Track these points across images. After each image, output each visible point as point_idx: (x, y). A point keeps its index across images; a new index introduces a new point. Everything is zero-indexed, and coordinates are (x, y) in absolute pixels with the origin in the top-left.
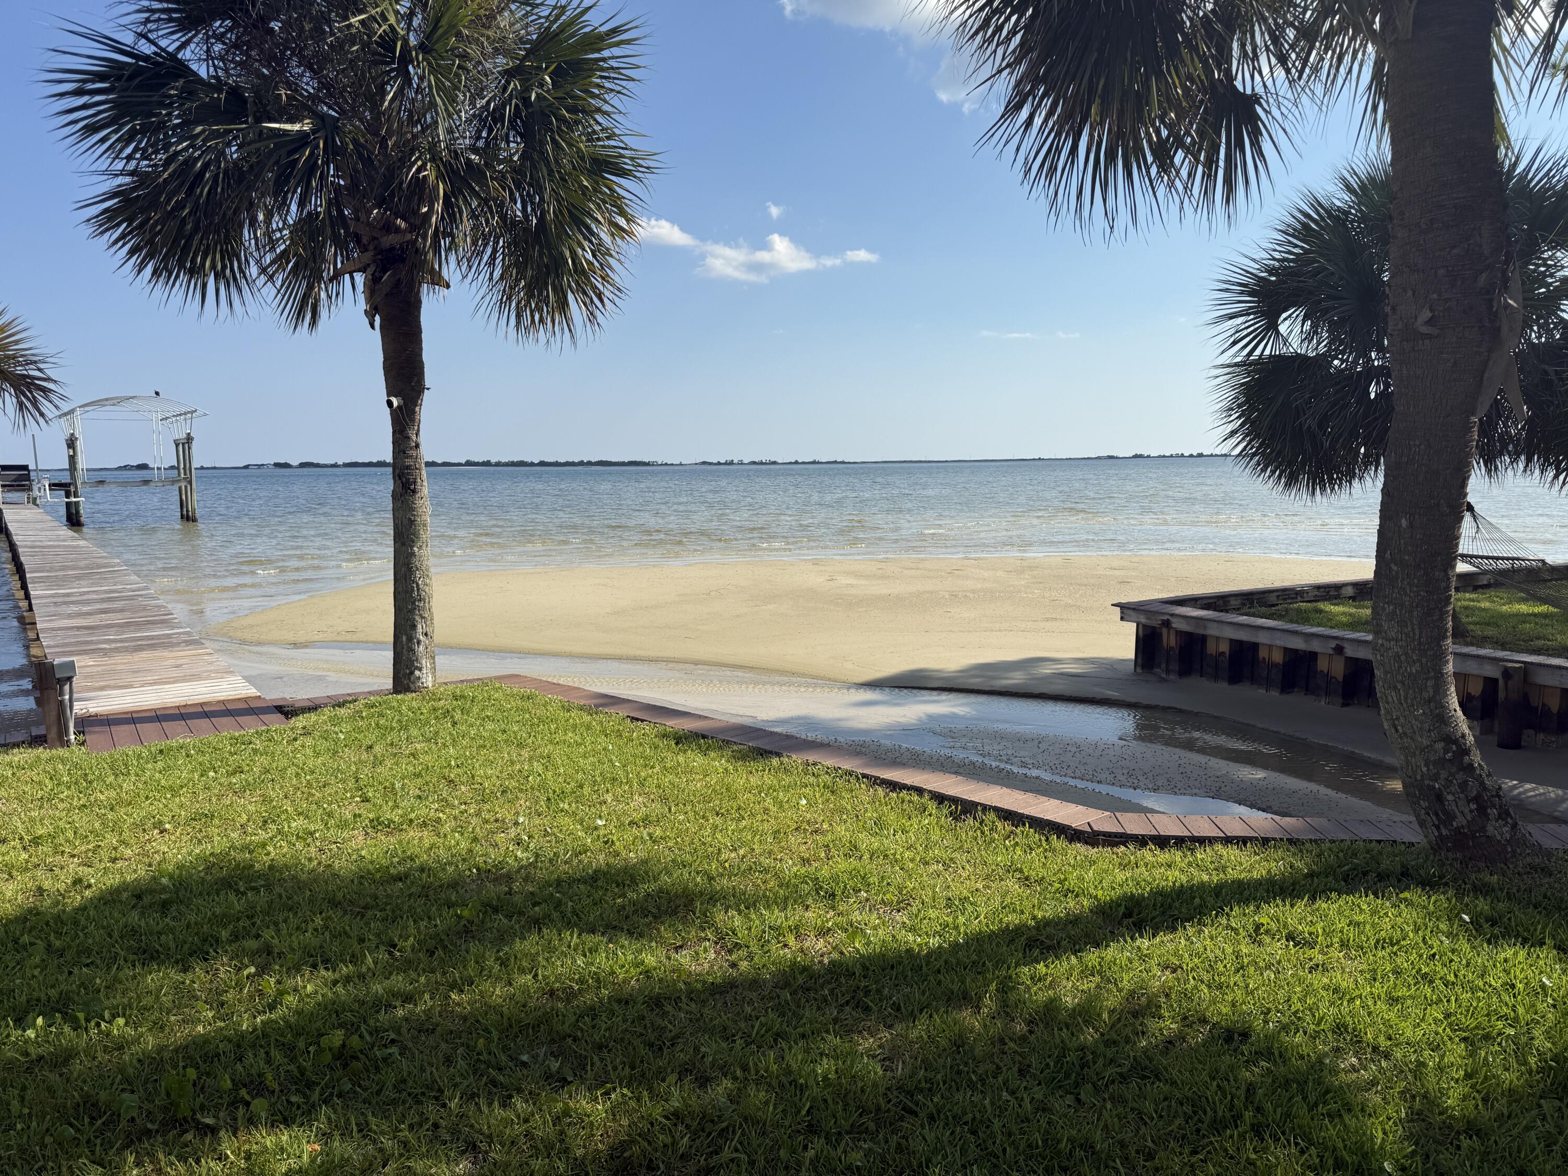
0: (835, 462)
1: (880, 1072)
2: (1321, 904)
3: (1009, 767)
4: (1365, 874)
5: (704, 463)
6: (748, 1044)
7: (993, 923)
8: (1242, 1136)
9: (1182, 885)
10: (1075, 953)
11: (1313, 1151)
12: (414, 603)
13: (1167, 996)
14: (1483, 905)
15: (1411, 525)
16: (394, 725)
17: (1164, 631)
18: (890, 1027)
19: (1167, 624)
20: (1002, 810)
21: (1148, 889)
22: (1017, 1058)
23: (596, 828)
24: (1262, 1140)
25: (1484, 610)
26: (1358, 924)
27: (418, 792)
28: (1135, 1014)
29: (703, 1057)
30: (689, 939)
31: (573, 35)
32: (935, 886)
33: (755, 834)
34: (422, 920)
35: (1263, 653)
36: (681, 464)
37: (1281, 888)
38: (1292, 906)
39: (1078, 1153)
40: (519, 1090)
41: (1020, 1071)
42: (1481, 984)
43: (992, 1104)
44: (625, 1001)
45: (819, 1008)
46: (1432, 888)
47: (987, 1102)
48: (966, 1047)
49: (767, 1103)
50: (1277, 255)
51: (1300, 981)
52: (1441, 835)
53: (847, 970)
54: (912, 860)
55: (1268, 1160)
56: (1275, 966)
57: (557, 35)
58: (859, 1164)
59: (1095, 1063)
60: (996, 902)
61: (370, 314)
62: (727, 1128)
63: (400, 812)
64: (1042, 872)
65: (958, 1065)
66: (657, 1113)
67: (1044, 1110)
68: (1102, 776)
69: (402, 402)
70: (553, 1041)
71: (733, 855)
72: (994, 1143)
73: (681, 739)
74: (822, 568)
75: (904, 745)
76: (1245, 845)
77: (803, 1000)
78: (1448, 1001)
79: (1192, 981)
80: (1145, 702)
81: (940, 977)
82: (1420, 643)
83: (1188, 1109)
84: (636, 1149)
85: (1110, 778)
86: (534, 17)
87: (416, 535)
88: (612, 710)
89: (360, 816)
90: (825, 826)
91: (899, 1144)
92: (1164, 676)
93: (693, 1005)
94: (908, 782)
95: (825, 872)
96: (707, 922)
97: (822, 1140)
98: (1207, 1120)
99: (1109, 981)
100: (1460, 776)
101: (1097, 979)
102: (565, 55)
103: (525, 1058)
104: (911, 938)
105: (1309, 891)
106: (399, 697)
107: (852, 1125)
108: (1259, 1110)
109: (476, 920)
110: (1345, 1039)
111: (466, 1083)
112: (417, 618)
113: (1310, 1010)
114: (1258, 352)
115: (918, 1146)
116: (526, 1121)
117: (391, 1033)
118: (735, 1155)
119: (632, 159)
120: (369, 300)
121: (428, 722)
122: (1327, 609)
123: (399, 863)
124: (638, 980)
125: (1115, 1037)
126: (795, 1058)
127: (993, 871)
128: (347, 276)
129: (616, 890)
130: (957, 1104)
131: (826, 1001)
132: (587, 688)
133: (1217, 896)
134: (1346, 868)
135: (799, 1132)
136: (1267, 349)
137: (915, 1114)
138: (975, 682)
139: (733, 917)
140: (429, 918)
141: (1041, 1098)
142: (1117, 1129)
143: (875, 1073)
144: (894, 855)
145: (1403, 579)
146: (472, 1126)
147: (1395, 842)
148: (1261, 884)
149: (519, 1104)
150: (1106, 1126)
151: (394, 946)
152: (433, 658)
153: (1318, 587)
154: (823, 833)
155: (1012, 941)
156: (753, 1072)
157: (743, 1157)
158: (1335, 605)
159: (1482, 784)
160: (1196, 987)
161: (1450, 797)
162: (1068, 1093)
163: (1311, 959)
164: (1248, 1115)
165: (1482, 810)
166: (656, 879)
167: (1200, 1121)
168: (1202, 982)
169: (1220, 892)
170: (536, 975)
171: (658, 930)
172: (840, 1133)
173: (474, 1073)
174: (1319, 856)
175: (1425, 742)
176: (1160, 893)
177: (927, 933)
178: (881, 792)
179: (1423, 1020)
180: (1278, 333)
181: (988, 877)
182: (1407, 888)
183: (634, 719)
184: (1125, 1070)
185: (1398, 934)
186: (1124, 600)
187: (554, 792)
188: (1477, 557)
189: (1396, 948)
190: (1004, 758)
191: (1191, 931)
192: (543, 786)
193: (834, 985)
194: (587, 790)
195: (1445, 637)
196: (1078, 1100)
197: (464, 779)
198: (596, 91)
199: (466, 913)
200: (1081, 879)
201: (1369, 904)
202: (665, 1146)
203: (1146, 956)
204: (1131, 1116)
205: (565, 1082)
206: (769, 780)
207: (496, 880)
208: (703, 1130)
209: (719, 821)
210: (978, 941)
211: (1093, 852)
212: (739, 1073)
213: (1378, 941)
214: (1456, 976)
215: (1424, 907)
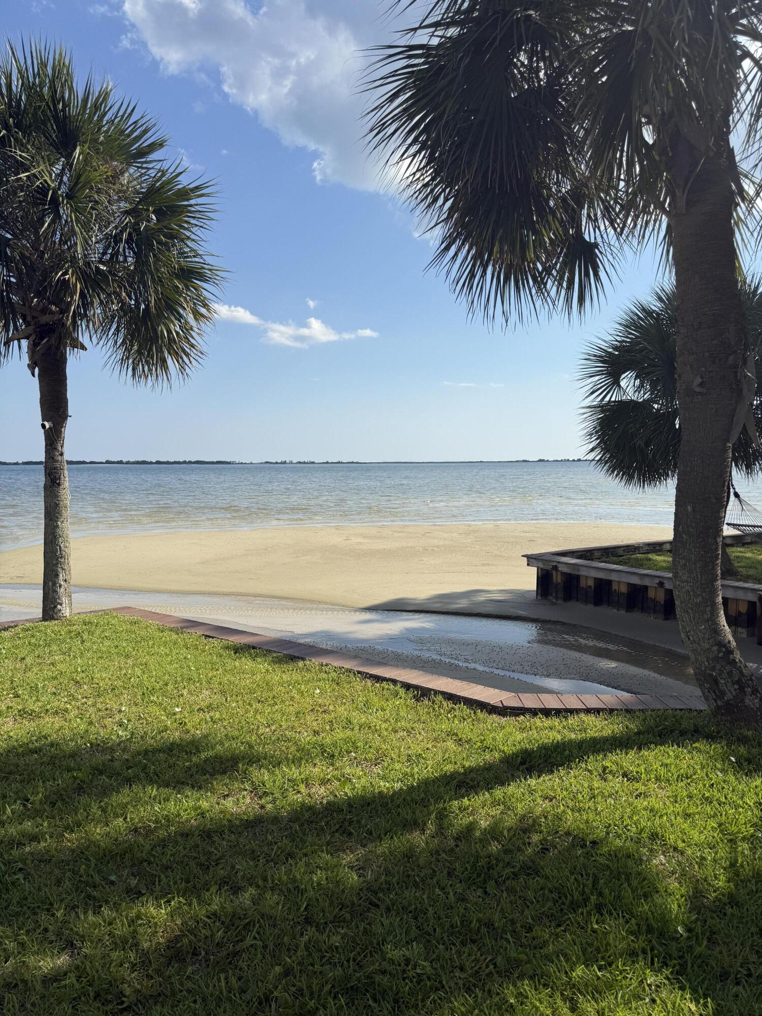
0: (353, 462)
1: (356, 877)
2: (645, 753)
3: (457, 662)
4: (672, 731)
5: (267, 462)
6: (268, 861)
7: (436, 771)
8: (589, 913)
9: (558, 742)
10: (488, 790)
11: (633, 921)
12: (57, 559)
13: (546, 817)
14: (742, 750)
15: (694, 510)
16: (41, 643)
17: (554, 573)
18: (364, 846)
19: (555, 568)
20: (447, 693)
21: (536, 745)
22: (447, 864)
23: (175, 714)
24: (602, 915)
25: (748, 558)
26: (667, 765)
27: (54, 690)
28: (525, 831)
29: (237, 872)
30: (233, 790)
31: (170, 190)
32: (400, 747)
33: (283, 714)
34: (49, 781)
35: (615, 587)
36: (251, 463)
37: (620, 742)
38: (627, 754)
39: (484, 930)
40: (107, 902)
41: (449, 873)
42: (741, 803)
43: (428, 897)
44: (186, 835)
45: (318, 835)
46: (713, 740)
47: (425, 897)
48: (414, 858)
49: (278, 903)
50: (619, 339)
51: (630, 804)
52: (717, 705)
53: (338, 808)
54: (386, 730)
55: (605, 928)
56: (614, 795)
57: (160, 189)
58: (337, 944)
59: (497, 866)
60: (439, 758)
61: (31, 367)
62: (249, 922)
63: (40, 704)
64: (470, 735)
65: (408, 871)
66: (202, 913)
67: (463, 900)
68: (515, 667)
69: (52, 425)
70: (133, 865)
71: (268, 730)
72: (428, 925)
73: (238, 650)
74: (342, 532)
75: (390, 649)
76: (599, 714)
77: (308, 830)
78: (721, 815)
79: (562, 807)
80: (543, 618)
81: (400, 810)
82: (701, 584)
83: (555, 895)
84: (186, 941)
85: (520, 668)
86: (147, 177)
87: (60, 513)
88: (192, 631)
89: (11, 708)
90: (331, 708)
91: (365, 928)
92: (555, 601)
93: (233, 836)
94: (387, 676)
95: (328, 740)
96: (246, 776)
97: (314, 929)
98: (567, 902)
99: (509, 809)
100: (728, 668)
101: (502, 807)
102: (165, 202)
103: (113, 878)
104: (382, 784)
105: (637, 744)
106: (46, 623)
107: (335, 916)
108: (601, 894)
109: (87, 780)
110: (656, 843)
111: (70, 898)
112: (60, 570)
113: (635, 824)
114: (607, 399)
115: (377, 929)
116: (110, 924)
117: (19, 863)
118: (253, 942)
119: (210, 270)
120: (31, 358)
121: (64, 641)
122: (654, 558)
123: (36, 741)
124: (195, 820)
125: (511, 847)
126: (299, 871)
127: (439, 735)
128: (16, 342)
129: (186, 756)
130: (405, 898)
131: (323, 830)
132: (175, 615)
133: (580, 749)
134: (660, 728)
135: (299, 923)
136: (614, 396)
137: (377, 906)
138: (437, 606)
139: (264, 774)
140: (54, 779)
141: (461, 891)
142: (509, 911)
143: (353, 879)
144: (375, 726)
145: (690, 544)
146: (72, 929)
147: (690, 710)
148: (607, 740)
149: (105, 911)
150: (502, 909)
151: (28, 800)
152: (70, 596)
153: (649, 544)
154: (329, 713)
155: (448, 783)
156: (270, 882)
157: (259, 943)
158: (659, 555)
159: (741, 672)
160: (564, 811)
161: (722, 681)
162: (479, 887)
163: (637, 790)
164: (593, 898)
165: (742, 689)
166: (213, 749)
167: (563, 903)
168: (568, 807)
169: (582, 746)
170: (126, 818)
171: (212, 784)
172: (326, 923)
173: (77, 891)
174: (644, 720)
175: (706, 646)
176: (544, 748)
177: (393, 780)
178: (369, 683)
179: (705, 828)
180: (619, 386)
181: (435, 739)
182: (697, 741)
183: (207, 636)
184: (517, 869)
185: (690, 772)
186: (529, 553)
187: (148, 688)
188: (742, 525)
189: (689, 780)
190: (454, 656)
191: (562, 772)
192: (140, 685)
193: (329, 819)
194: (170, 687)
195: (716, 580)
196: (486, 892)
197: (86, 680)
198: (186, 225)
199: (80, 775)
200: (494, 739)
201: (674, 752)
202: (206, 937)
203: (533, 790)
204: (519, 902)
205: (140, 894)
206: (296, 676)
207: (103, 751)
208: (233, 925)
209: (259, 706)
210: (427, 785)
211: (503, 720)
212: (260, 882)
213: (678, 776)
214: (726, 798)
215: (708, 753)
